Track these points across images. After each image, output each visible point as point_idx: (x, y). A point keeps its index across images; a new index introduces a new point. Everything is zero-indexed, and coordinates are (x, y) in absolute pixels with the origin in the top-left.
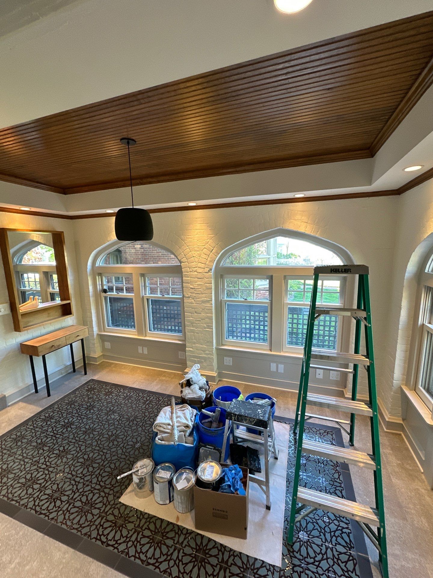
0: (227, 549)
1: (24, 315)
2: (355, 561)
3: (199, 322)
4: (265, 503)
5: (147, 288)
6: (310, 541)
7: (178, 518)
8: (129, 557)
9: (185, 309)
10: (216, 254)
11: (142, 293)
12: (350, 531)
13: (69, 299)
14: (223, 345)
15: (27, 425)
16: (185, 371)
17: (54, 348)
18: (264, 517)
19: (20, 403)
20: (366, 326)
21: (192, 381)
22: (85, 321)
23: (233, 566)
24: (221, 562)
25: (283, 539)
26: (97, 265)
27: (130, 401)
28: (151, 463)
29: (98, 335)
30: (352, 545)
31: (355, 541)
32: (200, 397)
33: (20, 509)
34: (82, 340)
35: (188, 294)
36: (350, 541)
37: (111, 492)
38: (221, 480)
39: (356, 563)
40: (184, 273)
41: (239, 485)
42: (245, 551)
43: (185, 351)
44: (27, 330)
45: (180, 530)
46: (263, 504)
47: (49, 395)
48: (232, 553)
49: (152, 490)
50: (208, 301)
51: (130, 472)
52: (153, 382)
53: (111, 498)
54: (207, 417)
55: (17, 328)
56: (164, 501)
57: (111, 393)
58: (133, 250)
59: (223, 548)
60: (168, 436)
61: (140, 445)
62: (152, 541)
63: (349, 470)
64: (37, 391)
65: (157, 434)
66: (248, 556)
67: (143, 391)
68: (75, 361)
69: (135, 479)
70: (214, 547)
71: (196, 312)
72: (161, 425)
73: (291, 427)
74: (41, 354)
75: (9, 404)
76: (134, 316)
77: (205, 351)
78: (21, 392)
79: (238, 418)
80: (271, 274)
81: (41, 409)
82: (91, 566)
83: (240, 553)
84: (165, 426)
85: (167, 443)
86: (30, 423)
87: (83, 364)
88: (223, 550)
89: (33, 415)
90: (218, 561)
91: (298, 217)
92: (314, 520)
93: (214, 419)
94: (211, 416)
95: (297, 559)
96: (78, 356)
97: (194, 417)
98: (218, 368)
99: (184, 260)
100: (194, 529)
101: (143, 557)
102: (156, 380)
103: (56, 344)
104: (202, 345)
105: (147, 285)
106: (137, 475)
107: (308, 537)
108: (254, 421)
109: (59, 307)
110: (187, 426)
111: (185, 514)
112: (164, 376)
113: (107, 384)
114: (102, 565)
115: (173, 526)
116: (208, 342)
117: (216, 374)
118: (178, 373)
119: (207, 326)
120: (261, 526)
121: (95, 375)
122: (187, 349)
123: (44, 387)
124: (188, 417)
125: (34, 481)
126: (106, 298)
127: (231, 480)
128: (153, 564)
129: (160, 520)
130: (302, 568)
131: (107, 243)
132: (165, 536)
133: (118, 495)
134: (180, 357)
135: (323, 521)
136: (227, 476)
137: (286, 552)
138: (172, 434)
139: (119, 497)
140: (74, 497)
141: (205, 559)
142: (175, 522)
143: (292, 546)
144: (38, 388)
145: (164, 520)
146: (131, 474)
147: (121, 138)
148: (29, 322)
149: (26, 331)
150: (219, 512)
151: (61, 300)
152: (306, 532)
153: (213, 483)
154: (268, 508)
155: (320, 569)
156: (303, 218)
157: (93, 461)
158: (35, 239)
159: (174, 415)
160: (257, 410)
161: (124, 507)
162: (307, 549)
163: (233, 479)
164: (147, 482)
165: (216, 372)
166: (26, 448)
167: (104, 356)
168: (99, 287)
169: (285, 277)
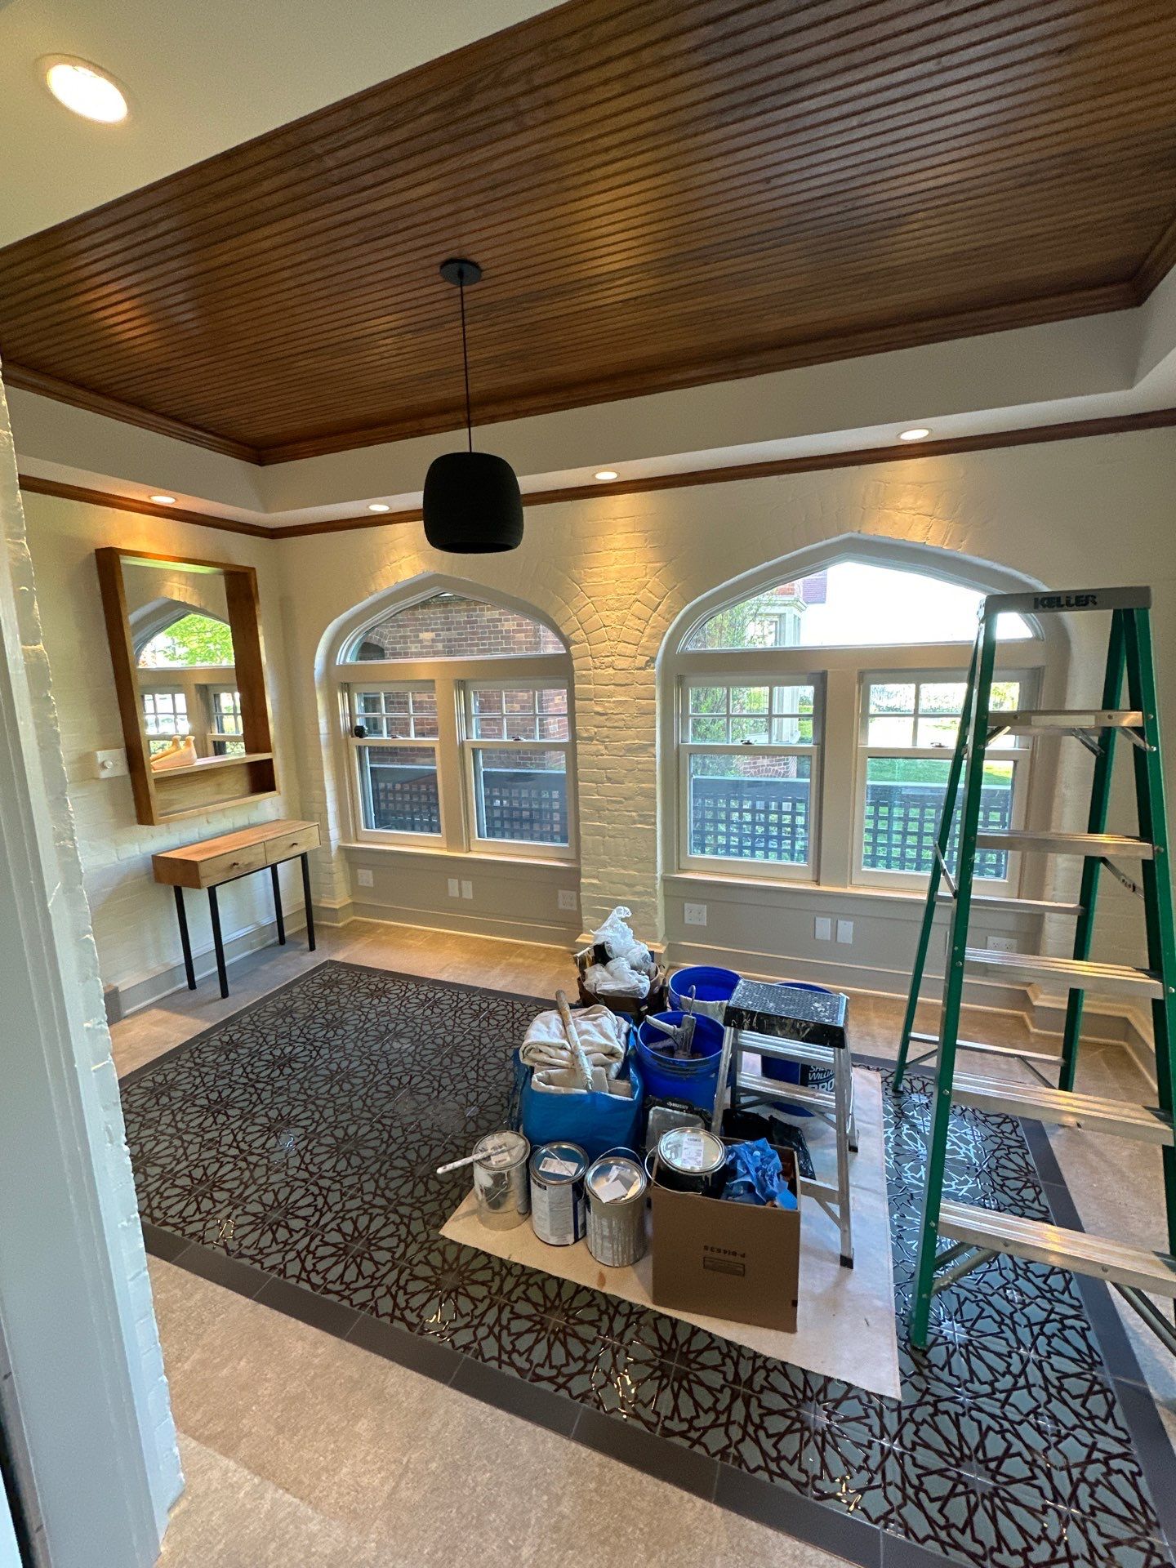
0: (743, 1351)
1: (164, 781)
2: (1109, 1394)
3: (618, 806)
4: (838, 1251)
5: (474, 720)
6: (975, 1343)
7: (602, 1279)
8: (484, 1360)
9: (580, 770)
10: (667, 616)
11: (461, 734)
12: (1085, 1325)
13: (268, 750)
14: (680, 870)
15: (179, 1059)
16: (578, 940)
17: (237, 871)
18: (839, 1284)
19: (154, 1011)
20: (1139, 754)
21: (611, 951)
22: (306, 809)
23: (766, 1391)
24: (734, 1382)
25: (900, 1338)
26: (339, 661)
27: (437, 1010)
28: (522, 1142)
29: (342, 850)
30: (1096, 1358)
31: (1103, 1349)
32: (635, 991)
33: (187, 1244)
34: (304, 857)
35: (587, 730)
36: (1090, 1347)
37: (417, 1214)
38: (727, 1172)
39: (1114, 1402)
40: (577, 673)
41: (777, 1185)
42: (796, 1359)
43: (577, 887)
44: (167, 822)
45: (612, 1306)
46: (832, 1254)
47: (225, 994)
48: (759, 1363)
49: (527, 1210)
50: (642, 749)
51: (468, 1160)
52: (492, 968)
53: (416, 1227)
54: (661, 1035)
55: (144, 815)
56: (563, 1236)
57: (385, 992)
58: (413, 646)
59: (733, 1351)
60: (562, 1074)
61: (478, 1110)
62: (539, 1325)
63: (1063, 1183)
64: (192, 985)
65: (532, 1070)
66: (805, 1372)
67: (471, 990)
68: (284, 915)
69: (482, 1178)
70: (708, 1348)
71: (609, 779)
72: (542, 1048)
73: (885, 1079)
74: (207, 883)
75: (128, 1012)
76: (437, 798)
77: (634, 886)
78: (153, 984)
79: (759, 1022)
80: (821, 669)
81: (208, 1025)
82: (386, 1375)
83: (784, 1364)
84: (552, 1051)
85: (563, 1090)
86: (186, 1056)
87: (305, 925)
88: (734, 1354)
89: (189, 1038)
90: (725, 1379)
91: (907, 500)
92: (980, 1297)
93: (678, 1041)
94: (671, 1033)
95: (942, 1385)
96: (293, 899)
97: (623, 1037)
98: (667, 934)
99: (579, 635)
100: (650, 1305)
101: (520, 1361)
102: (499, 963)
103: (244, 860)
104: (625, 868)
105: (473, 712)
106: (487, 1168)
107: (968, 1333)
108: (805, 1029)
109: (244, 770)
110: (612, 1054)
111: (619, 1270)
112: (521, 955)
113: (371, 971)
114: (416, 1375)
115: (592, 1295)
116: (641, 860)
117: (664, 948)
118: (555, 949)
119: (640, 816)
120: (833, 1303)
121: (335, 951)
122: (583, 880)
123: (213, 974)
124: (612, 1034)
125: (214, 1182)
126: (360, 750)
127: (753, 1172)
128: (551, 1380)
129: (555, 1282)
130: (962, 1405)
131: (369, 600)
132: (573, 1317)
133: (434, 1220)
134: (561, 906)
135: (1006, 1299)
136: (743, 1163)
137: (911, 1368)
138: (574, 1068)
139: (439, 1227)
140: (322, 1223)
141: (688, 1373)
142: (596, 1287)
143: (925, 1354)
144: (197, 978)
145: (564, 1280)
146: (471, 1164)
147: (443, 258)
148: (171, 803)
149: (164, 826)
150: (721, 1256)
151: (249, 751)
152: (962, 1323)
153: (706, 1178)
154: (847, 1262)
155: (1013, 1409)
156: (919, 502)
157: (359, 1141)
158: (176, 598)
159: (572, 1028)
160: (811, 1004)
161: (454, 1249)
162: (968, 1361)
163: (757, 1170)
164: (512, 1188)
165: (662, 943)
166: (184, 1112)
167: (355, 907)
168: (344, 722)
169: (862, 676)
